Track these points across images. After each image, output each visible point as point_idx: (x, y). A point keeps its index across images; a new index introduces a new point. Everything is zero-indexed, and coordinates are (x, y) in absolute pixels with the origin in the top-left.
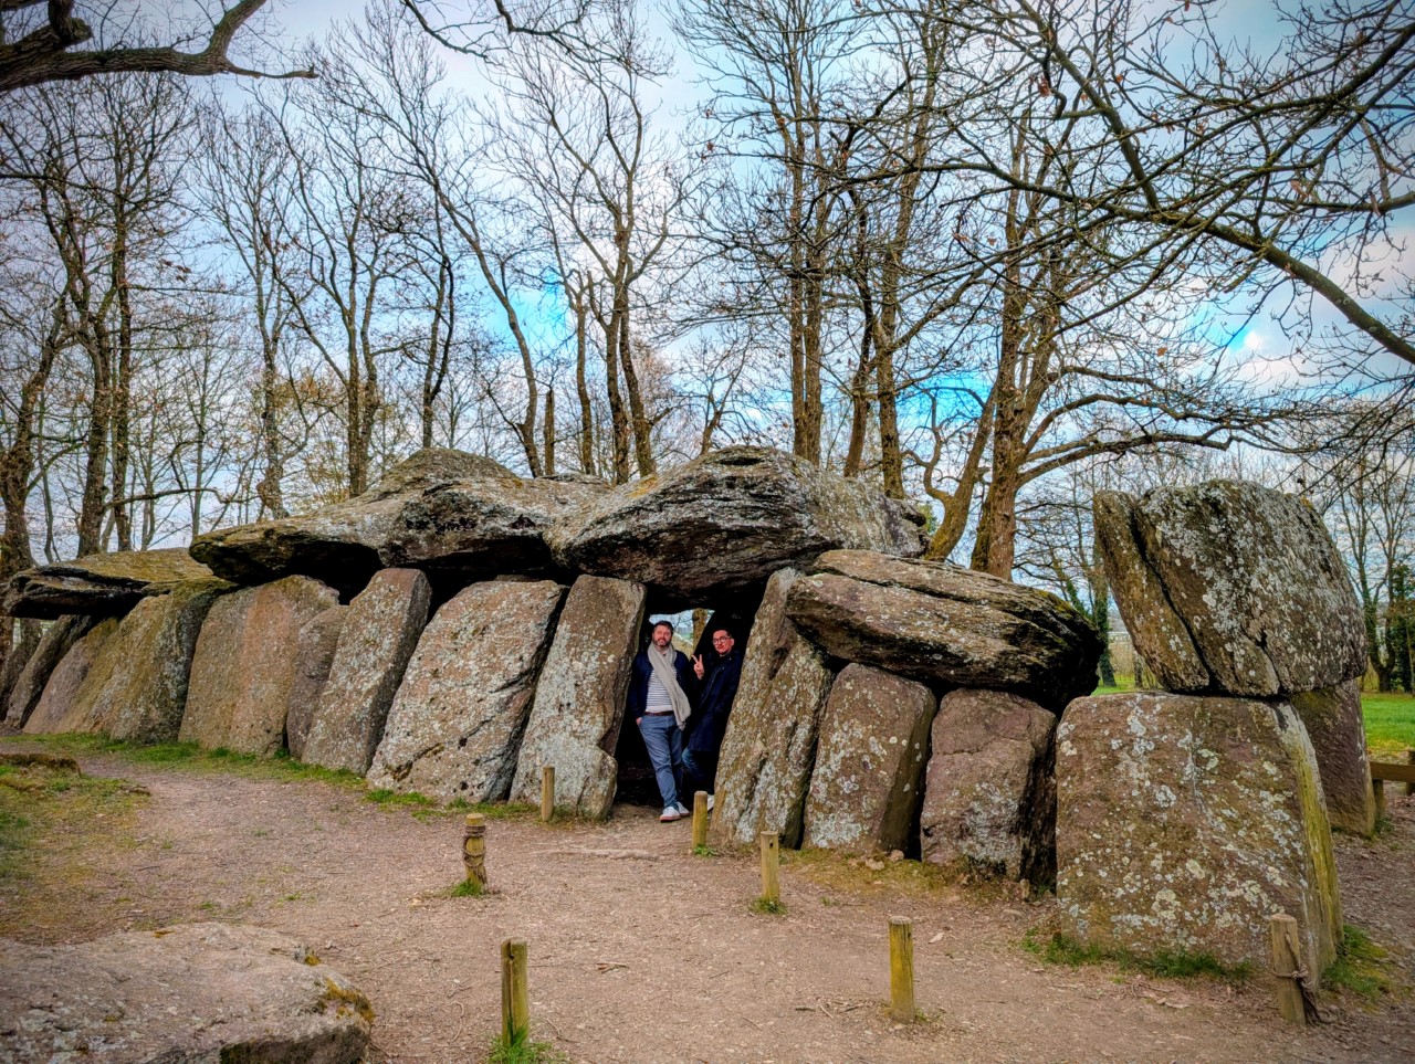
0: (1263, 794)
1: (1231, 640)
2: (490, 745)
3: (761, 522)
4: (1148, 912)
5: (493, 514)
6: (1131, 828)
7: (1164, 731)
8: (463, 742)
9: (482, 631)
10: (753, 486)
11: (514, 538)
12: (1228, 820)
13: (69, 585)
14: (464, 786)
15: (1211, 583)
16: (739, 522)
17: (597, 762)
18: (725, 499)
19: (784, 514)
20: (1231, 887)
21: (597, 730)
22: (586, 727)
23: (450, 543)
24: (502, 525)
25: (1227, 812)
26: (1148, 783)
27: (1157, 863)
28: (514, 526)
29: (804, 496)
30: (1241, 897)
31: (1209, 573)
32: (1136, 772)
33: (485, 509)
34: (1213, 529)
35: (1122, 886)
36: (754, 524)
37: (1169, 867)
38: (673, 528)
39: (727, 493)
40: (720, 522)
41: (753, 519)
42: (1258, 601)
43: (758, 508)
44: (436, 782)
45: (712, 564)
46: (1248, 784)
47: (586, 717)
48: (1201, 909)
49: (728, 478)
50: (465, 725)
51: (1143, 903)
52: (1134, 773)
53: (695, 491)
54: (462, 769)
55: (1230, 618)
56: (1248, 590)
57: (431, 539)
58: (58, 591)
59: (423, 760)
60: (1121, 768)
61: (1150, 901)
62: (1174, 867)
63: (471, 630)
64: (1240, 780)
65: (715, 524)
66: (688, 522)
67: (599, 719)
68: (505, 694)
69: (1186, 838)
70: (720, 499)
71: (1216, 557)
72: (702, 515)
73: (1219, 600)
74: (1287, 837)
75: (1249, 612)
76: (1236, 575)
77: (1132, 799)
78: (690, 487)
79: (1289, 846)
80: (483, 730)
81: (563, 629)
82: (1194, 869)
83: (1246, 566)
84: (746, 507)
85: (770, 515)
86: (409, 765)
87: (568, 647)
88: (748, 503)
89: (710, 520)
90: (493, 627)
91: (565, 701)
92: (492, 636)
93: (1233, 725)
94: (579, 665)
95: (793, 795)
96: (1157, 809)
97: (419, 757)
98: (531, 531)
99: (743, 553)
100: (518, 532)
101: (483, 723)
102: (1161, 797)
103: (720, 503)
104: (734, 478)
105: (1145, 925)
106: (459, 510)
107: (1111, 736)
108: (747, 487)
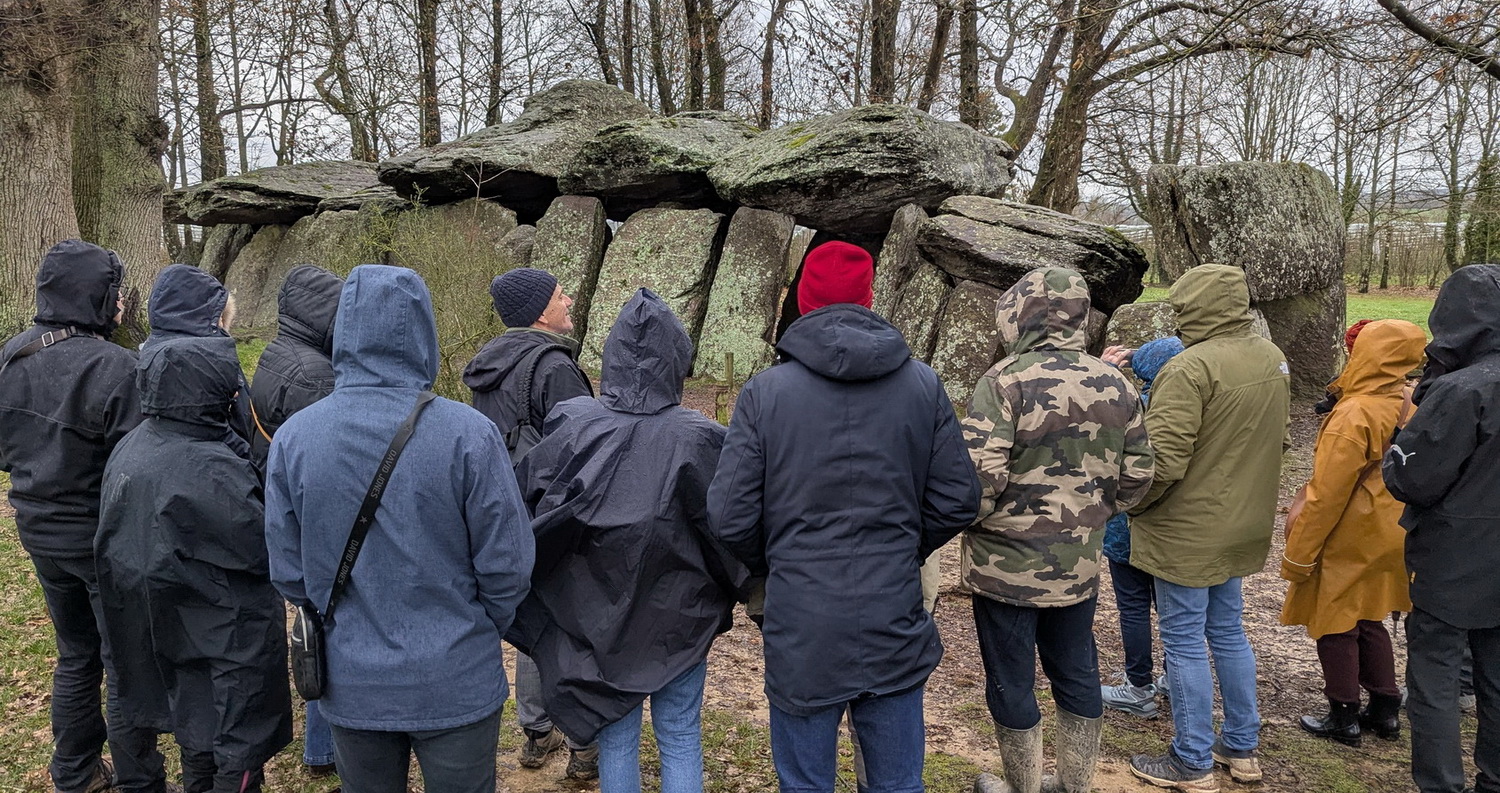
3: (894, 170)
5: (661, 153)
9: (657, 250)
10: (889, 141)
11: (677, 172)
13: (246, 197)
15: (1217, 232)
16: (878, 170)
17: (761, 350)
18: (869, 152)
19: (913, 162)
21: (760, 327)
22: (752, 324)
23: (625, 177)
24: (668, 162)
28: (677, 163)
29: (927, 146)
31: (1215, 227)
33: (654, 149)
34: (1221, 198)
36: (889, 171)
38: (828, 176)
39: (870, 147)
40: (864, 171)
41: (889, 167)
42: (1243, 245)
43: (892, 158)
45: (852, 201)
47: (751, 318)
49: (871, 134)
53: (845, 146)
55: (1225, 256)
56: (1238, 238)
57: (607, 173)
58: (239, 204)
63: (648, 249)
65: (860, 172)
66: (841, 171)
67: (761, 319)
68: (684, 300)
70: (864, 152)
71: (1221, 217)
72: (850, 165)
73: (1219, 245)
75: (1236, 253)
76: (1232, 229)
78: (841, 142)
81: (728, 250)
84: (883, 158)
85: (901, 163)
87: (735, 265)
88: (886, 155)
89: (857, 169)
90: (666, 247)
91: (734, 307)
92: (667, 254)
94: (743, 279)
98: (690, 167)
99: (877, 193)
100: (681, 168)
103: (864, 156)
104: (875, 135)
106: (635, 150)
107: (1141, 328)
108: (885, 141)
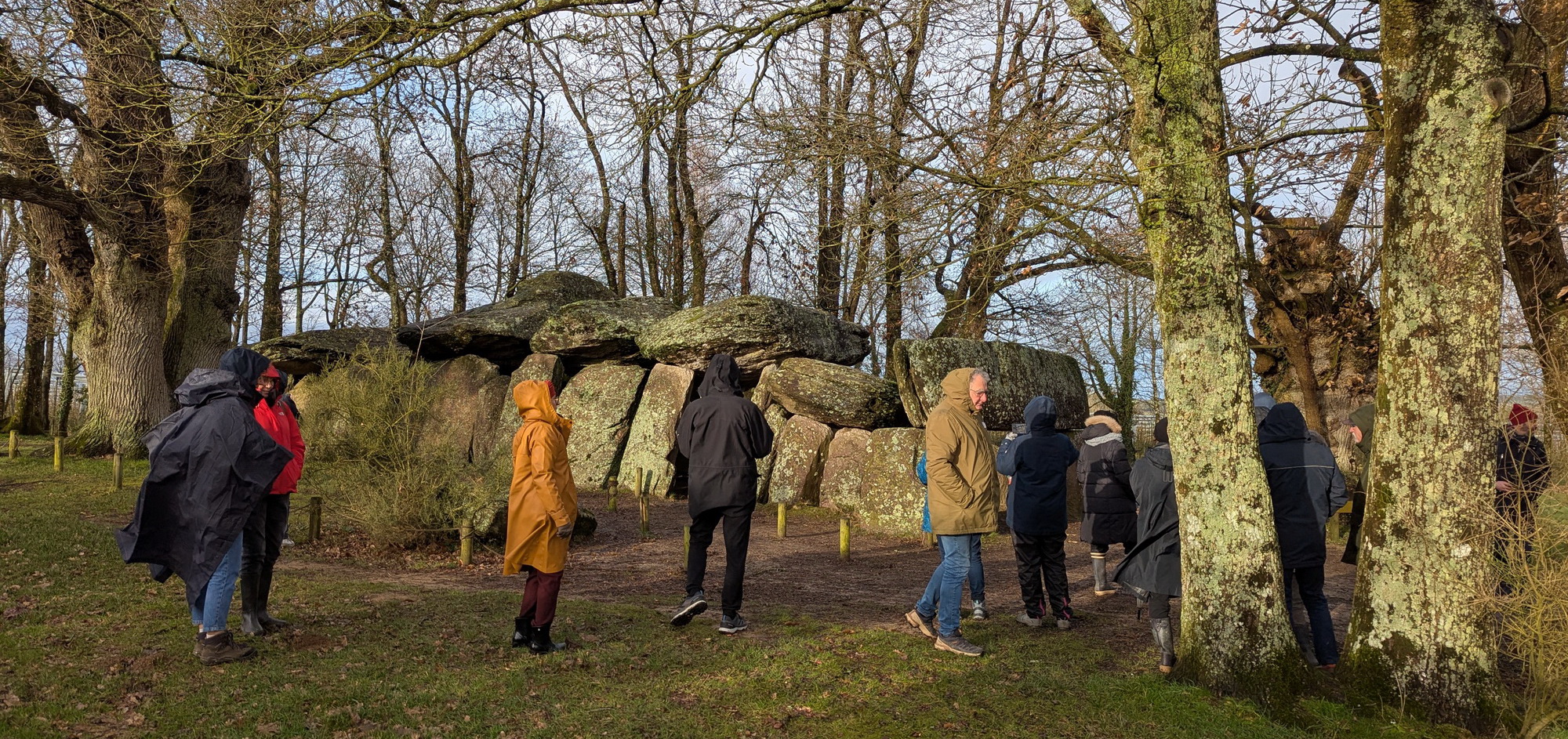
2: (604, 458)
5: (604, 325)
8: (589, 456)
9: (597, 394)
11: (616, 339)
14: (590, 479)
16: (745, 339)
18: (739, 327)
22: (659, 449)
24: (610, 332)
28: (617, 332)
29: (784, 325)
31: (926, 378)
33: (600, 321)
38: (710, 342)
39: (740, 323)
47: (659, 444)
49: (741, 315)
50: (589, 447)
51: (889, 511)
52: (892, 459)
54: (589, 470)
57: (565, 338)
60: (887, 457)
62: (903, 496)
63: (591, 393)
65: (732, 340)
67: (666, 445)
68: (613, 430)
72: (726, 335)
77: (890, 469)
78: (720, 319)
80: (600, 450)
81: (646, 394)
84: (750, 331)
87: (650, 405)
89: (730, 338)
90: (604, 392)
92: (604, 397)
94: (656, 415)
96: (899, 473)
98: (626, 336)
100: (619, 335)
101: (600, 446)
102: (901, 468)
103: (736, 329)
104: (744, 315)
106: (585, 322)
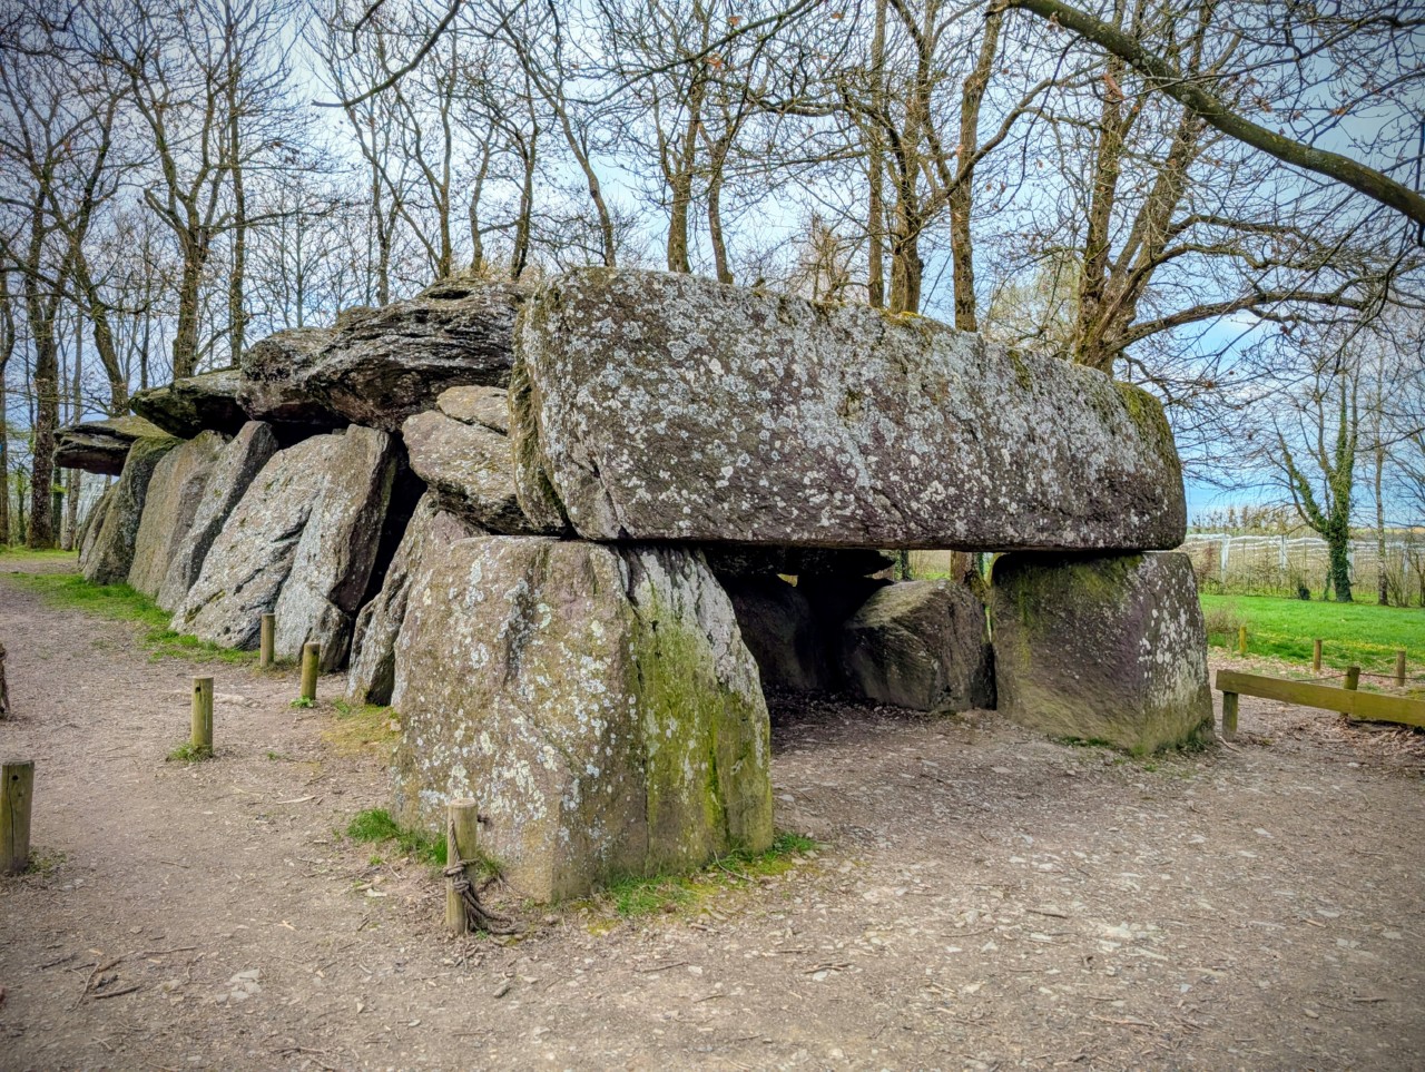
0: (585, 660)
1: (559, 468)
2: (255, 593)
3: (459, 362)
4: (443, 789)
5: (305, 363)
6: (447, 691)
7: (496, 581)
8: (239, 589)
9: (287, 482)
10: (449, 321)
12: (539, 689)
13: (97, 442)
14: (227, 630)
15: (545, 397)
17: (319, 613)
18: (413, 335)
19: (489, 353)
20: (510, 766)
21: (328, 582)
22: (322, 577)
23: (277, 394)
25: (540, 679)
26: (468, 640)
27: (459, 734)
30: (513, 779)
31: (544, 384)
32: (463, 628)
34: (551, 327)
35: (430, 758)
36: (447, 363)
37: (468, 739)
39: (413, 327)
40: (404, 361)
41: (448, 358)
43: (453, 346)
44: (208, 626)
46: (574, 647)
47: (324, 569)
48: (483, 790)
49: (418, 311)
50: (244, 572)
51: (439, 779)
52: (462, 629)
53: (379, 326)
54: (229, 614)
55: (557, 440)
56: (572, 405)
57: (264, 390)
58: (86, 447)
59: (209, 605)
60: (451, 621)
61: (447, 776)
62: (471, 739)
63: (281, 481)
64: (566, 642)
65: (396, 363)
66: (369, 360)
67: (333, 572)
68: (281, 545)
69: (484, 706)
70: (408, 335)
71: (550, 365)
72: (381, 351)
73: (549, 417)
74: (589, 712)
75: (573, 434)
76: (564, 385)
77: (452, 657)
78: (375, 322)
79: (587, 724)
80: (258, 578)
82: (486, 744)
83: (574, 373)
84: (437, 345)
85: (470, 353)
86: (198, 609)
88: (441, 340)
89: (391, 358)
90: (296, 478)
91: (313, 552)
93: (570, 576)
94: (327, 515)
95: (383, 651)
96: (471, 671)
97: (208, 601)
101: (258, 571)
102: (474, 656)
103: (407, 340)
104: (426, 312)
105: (441, 802)
107: (453, 583)
108: (443, 323)
